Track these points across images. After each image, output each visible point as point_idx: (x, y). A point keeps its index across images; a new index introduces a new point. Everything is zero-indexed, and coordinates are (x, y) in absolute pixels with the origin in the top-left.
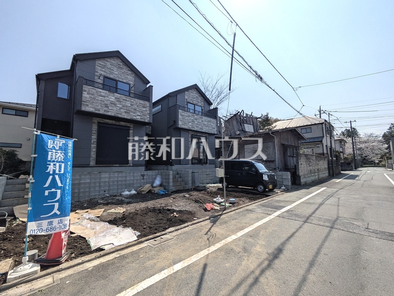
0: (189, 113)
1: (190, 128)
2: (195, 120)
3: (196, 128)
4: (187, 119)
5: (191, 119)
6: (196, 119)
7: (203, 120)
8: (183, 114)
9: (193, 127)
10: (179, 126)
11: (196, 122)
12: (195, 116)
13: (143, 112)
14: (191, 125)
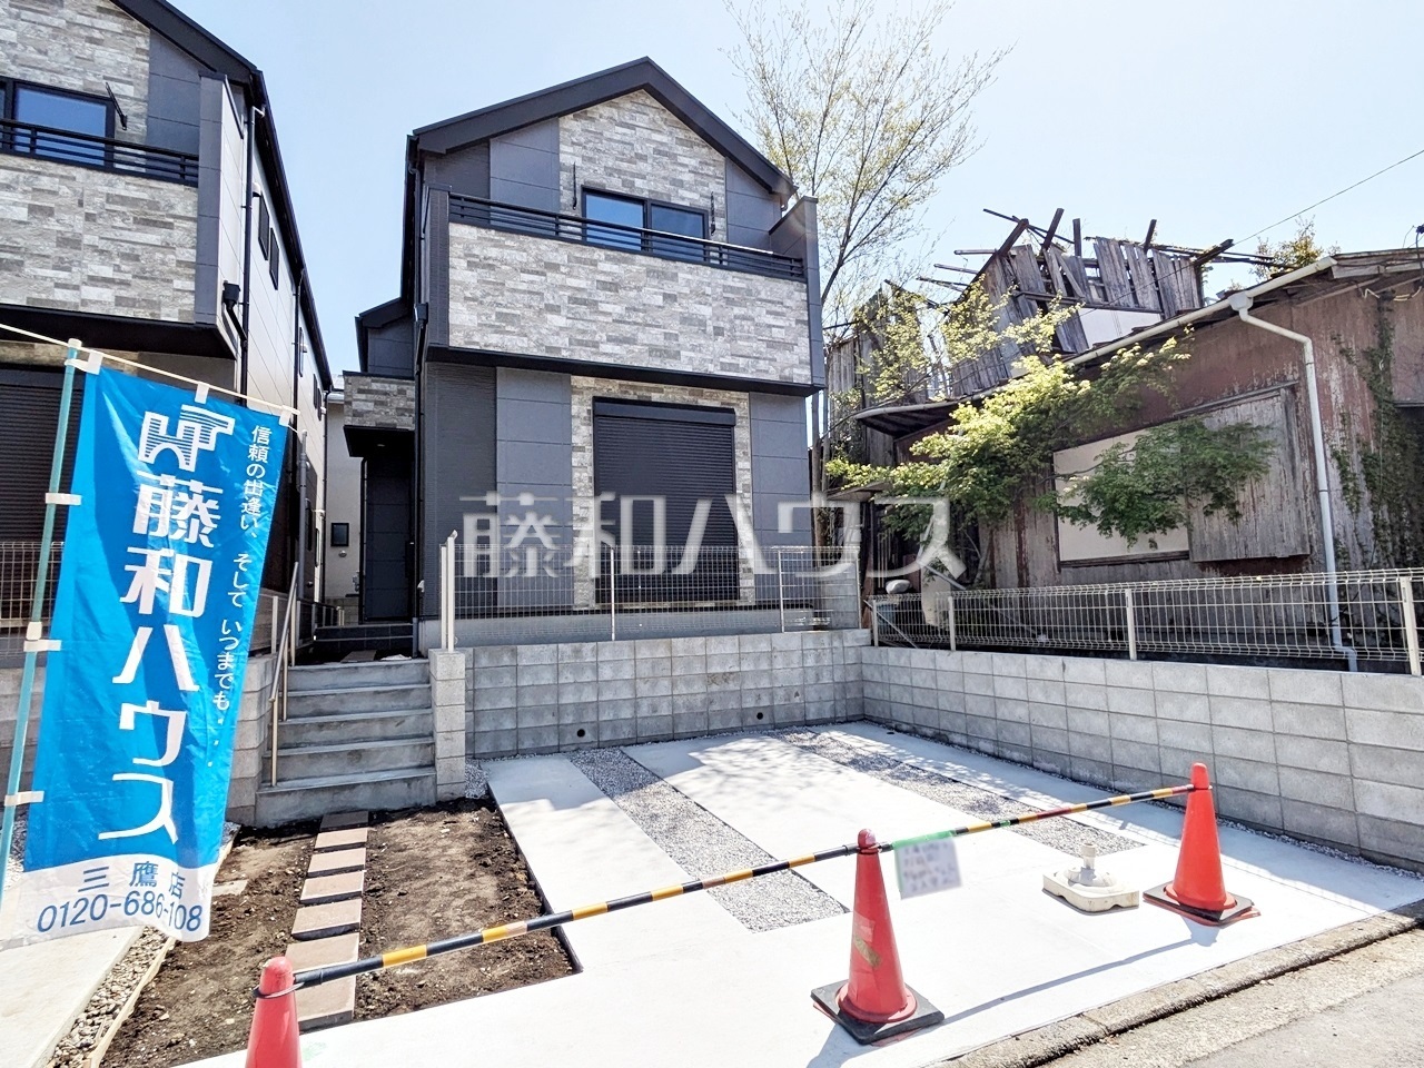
0: (545, 244)
1: (559, 349)
2: (601, 295)
3: (607, 348)
4: (524, 287)
5: (563, 287)
6: (612, 287)
7: (670, 288)
8: (493, 252)
9: (581, 343)
10: (457, 340)
11: (604, 307)
12: (606, 266)
13: (137, 258)
14: (561, 328)
